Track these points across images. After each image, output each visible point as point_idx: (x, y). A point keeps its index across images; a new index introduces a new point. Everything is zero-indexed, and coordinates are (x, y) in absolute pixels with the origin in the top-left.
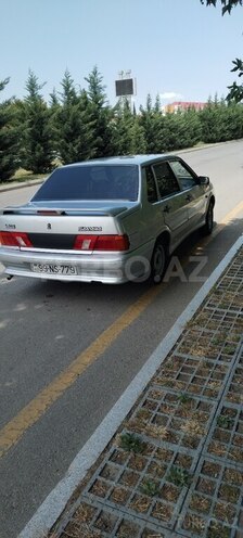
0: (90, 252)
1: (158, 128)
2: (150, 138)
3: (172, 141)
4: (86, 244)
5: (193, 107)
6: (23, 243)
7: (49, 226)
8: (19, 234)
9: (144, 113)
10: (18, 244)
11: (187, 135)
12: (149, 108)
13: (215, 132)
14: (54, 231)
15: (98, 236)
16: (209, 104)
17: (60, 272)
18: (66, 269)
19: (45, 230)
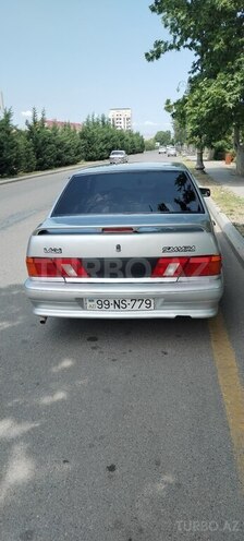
0: (174, 279)
1: (46, 143)
2: (39, 154)
3: (59, 158)
4: (171, 270)
5: (69, 126)
6: (72, 272)
7: (118, 247)
8: (67, 261)
9: (30, 128)
10: (64, 274)
11: (72, 152)
12: (35, 123)
13: (95, 150)
14: (124, 254)
15: (188, 258)
16: (88, 123)
17: (129, 307)
18: (138, 303)
19: (112, 254)
